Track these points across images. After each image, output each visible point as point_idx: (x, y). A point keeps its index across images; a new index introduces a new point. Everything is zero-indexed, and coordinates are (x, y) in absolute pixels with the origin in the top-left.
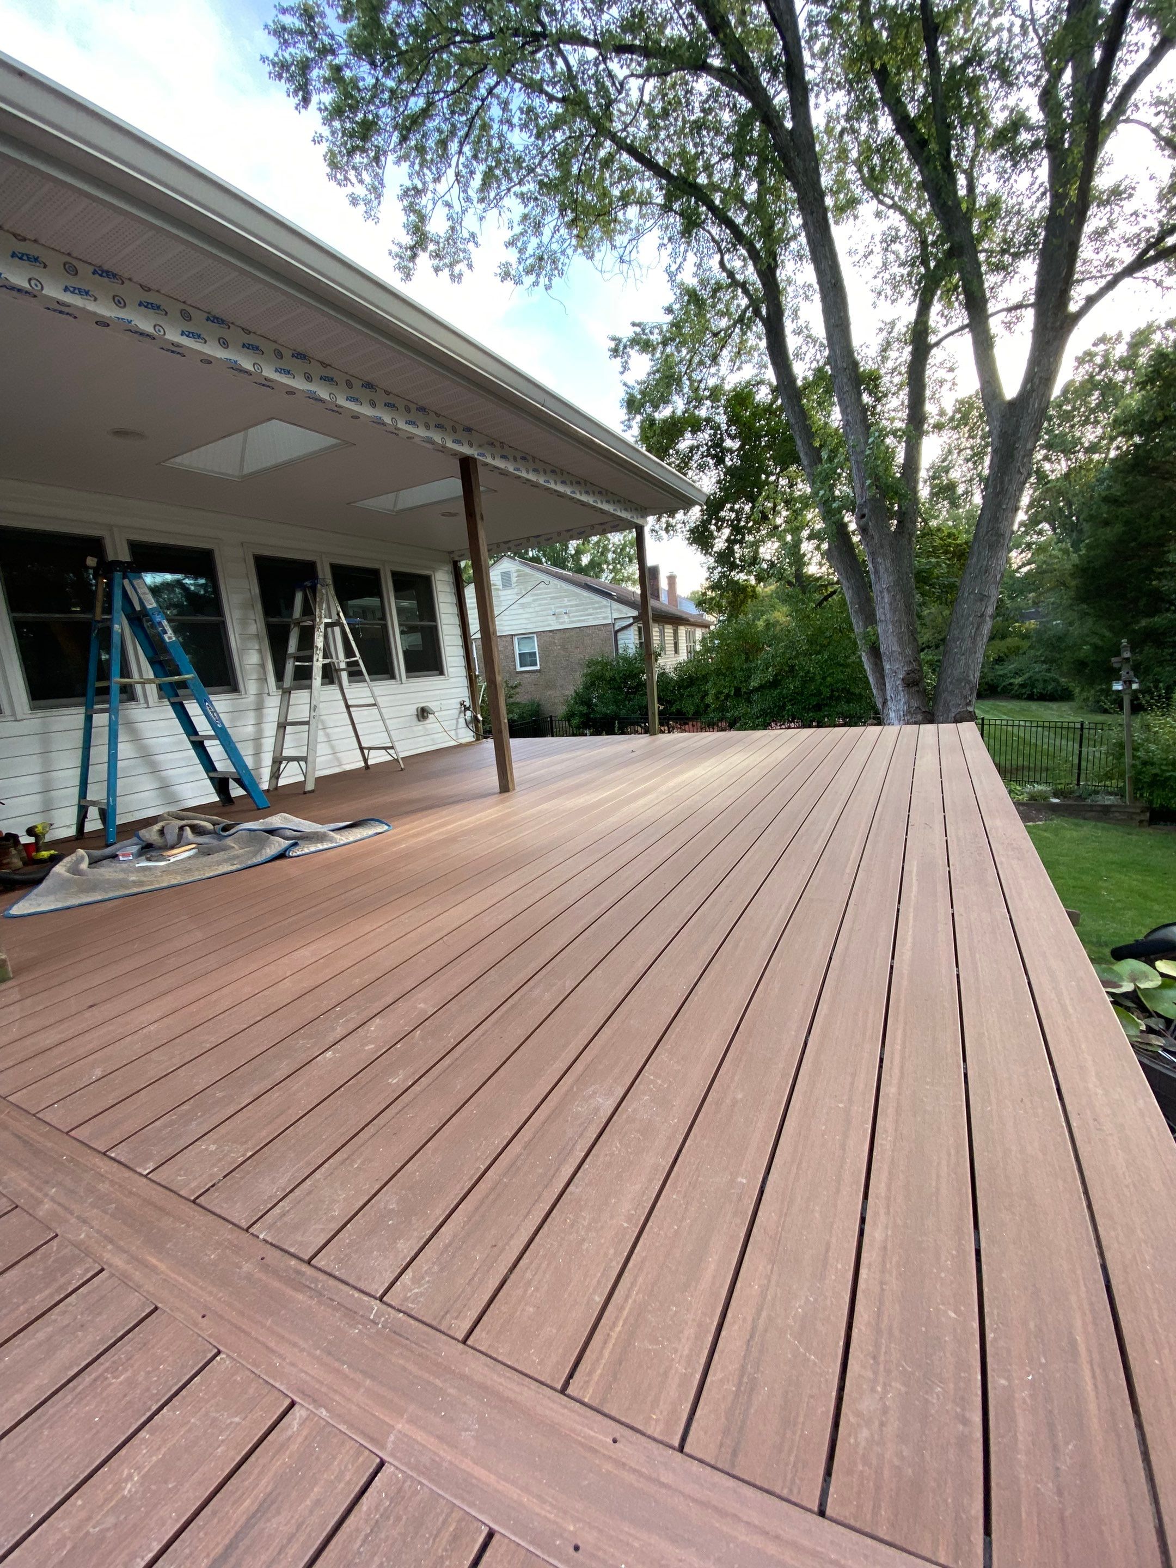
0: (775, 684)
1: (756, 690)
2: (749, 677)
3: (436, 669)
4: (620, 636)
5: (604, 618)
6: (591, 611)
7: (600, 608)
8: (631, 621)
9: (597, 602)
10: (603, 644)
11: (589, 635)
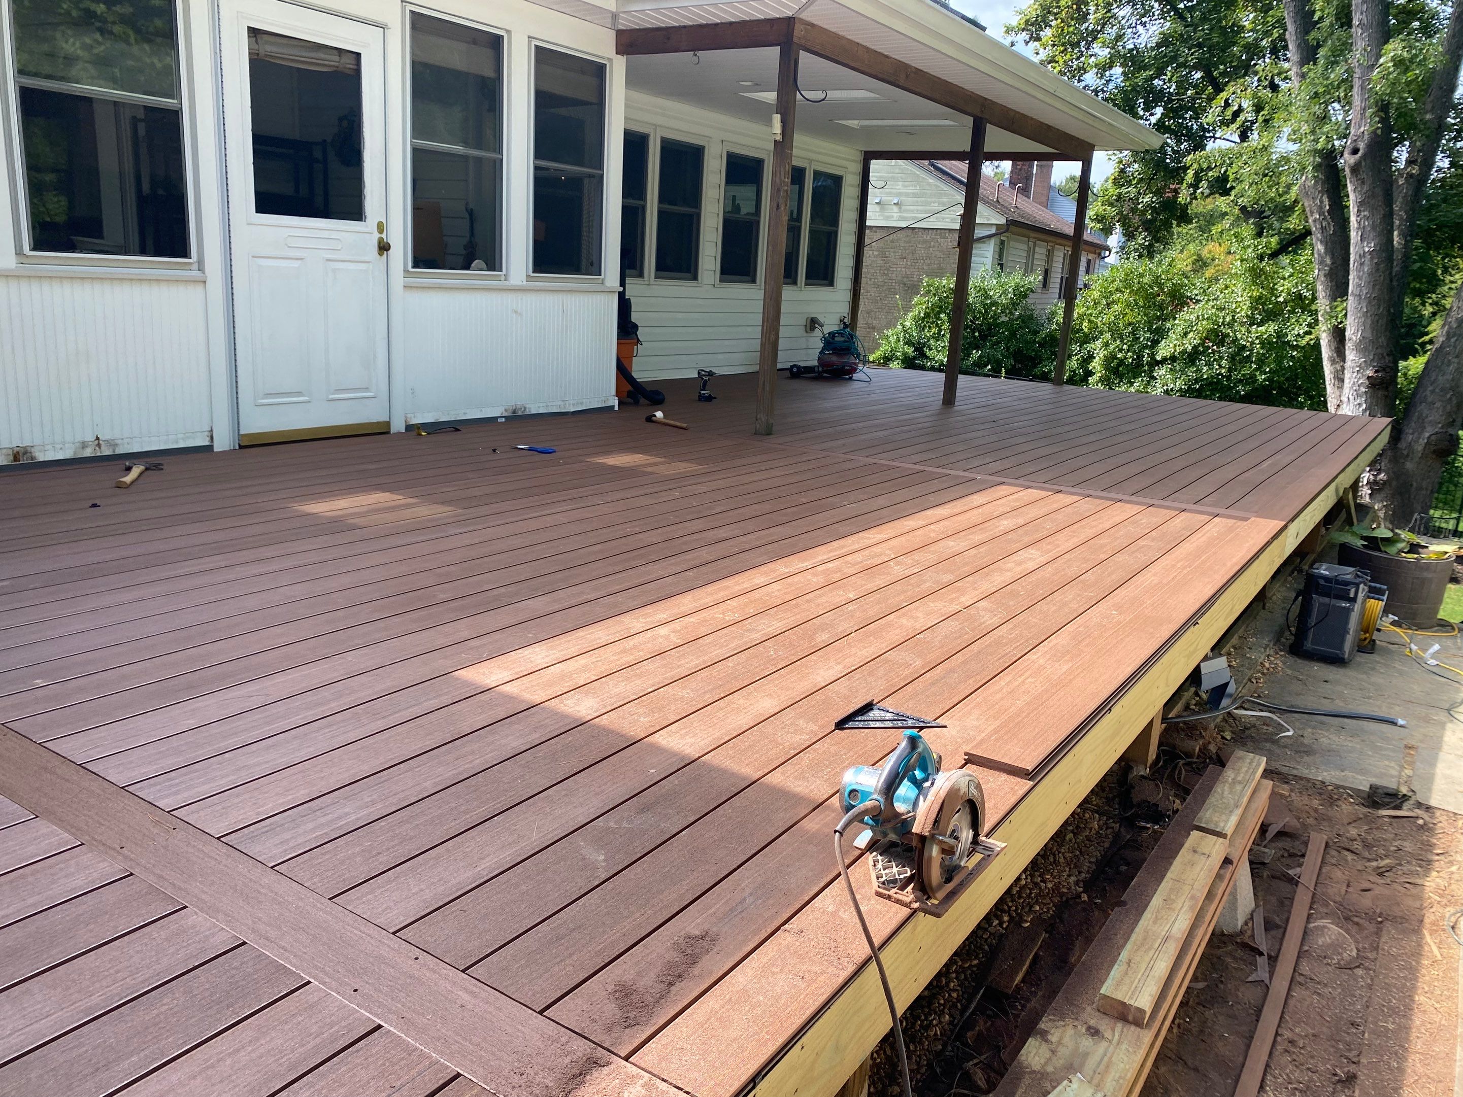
0: (1192, 357)
1: (1164, 361)
2: (1156, 343)
3: (825, 278)
6: (935, 207)
8: (993, 230)
9: (947, 195)
10: (943, 259)
11: (925, 242)
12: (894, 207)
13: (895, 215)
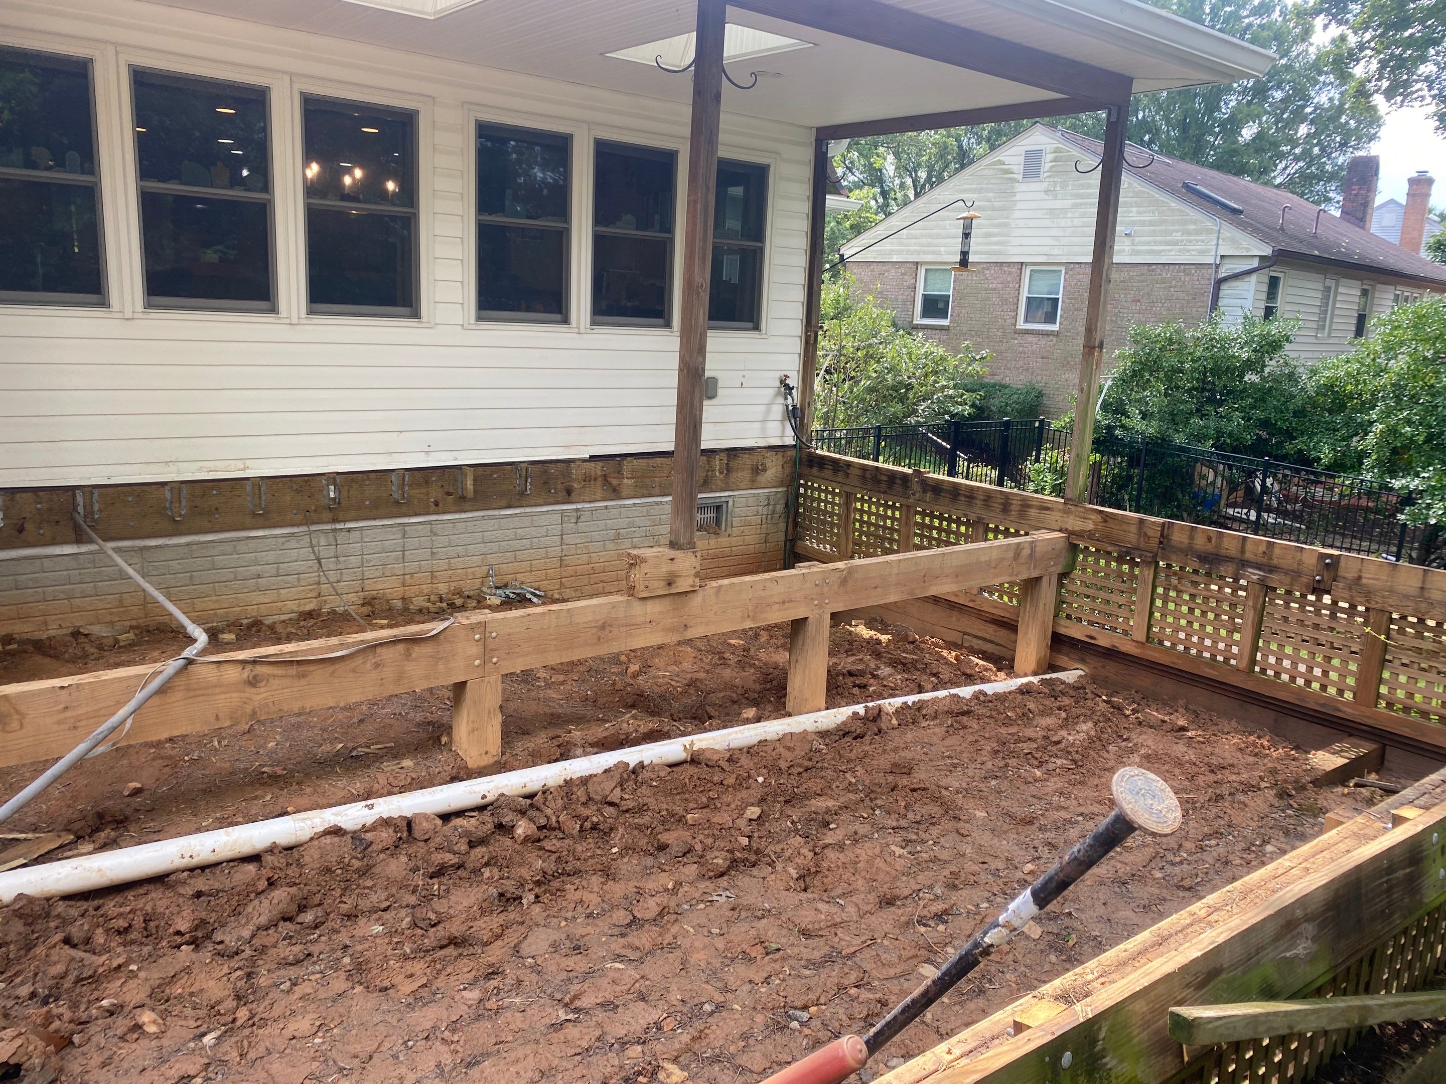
3: (750, 319)
4: (1226, 290)
5: (1202, 253)
6: (1178, 237)
7: (1198, 232)
8: (1255, 263)
9: (1194, 222)
10: (1188, 302)
11: (1164, 280)
12: (1125, 239)
13: (1127, 248)
